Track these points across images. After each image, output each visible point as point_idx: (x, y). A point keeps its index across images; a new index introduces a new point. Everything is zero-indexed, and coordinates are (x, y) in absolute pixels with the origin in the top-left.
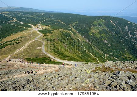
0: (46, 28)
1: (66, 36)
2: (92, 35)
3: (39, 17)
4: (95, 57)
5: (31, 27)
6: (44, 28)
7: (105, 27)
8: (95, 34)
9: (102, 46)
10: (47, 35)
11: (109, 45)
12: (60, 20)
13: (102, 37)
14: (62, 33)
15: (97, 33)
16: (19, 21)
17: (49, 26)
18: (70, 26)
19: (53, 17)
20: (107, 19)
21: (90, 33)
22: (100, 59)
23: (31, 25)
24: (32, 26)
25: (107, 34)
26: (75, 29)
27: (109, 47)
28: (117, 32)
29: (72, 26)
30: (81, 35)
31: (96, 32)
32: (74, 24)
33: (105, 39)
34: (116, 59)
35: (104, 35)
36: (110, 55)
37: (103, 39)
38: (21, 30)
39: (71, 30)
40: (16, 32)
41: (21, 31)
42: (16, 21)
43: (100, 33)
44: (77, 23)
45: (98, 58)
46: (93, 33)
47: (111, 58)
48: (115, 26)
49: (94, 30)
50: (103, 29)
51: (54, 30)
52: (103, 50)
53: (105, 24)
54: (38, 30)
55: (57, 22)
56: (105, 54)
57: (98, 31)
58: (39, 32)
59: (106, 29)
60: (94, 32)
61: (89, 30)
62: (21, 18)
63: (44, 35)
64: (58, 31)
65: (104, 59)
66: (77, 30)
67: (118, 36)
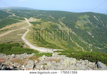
0: (37, 20)
1: (55, 28)
2: (78, 28)
3: (34, 13)
4: (80, 47)
5: (24, 19)
6: (35, 20)
7: (89, 21)
8: (81, 27)
9: (87, 37)
10: (36, 25)
11: (93, 37)
12: (51, 16)
13: (87, 29)
14: (51, 25)
15: (82, 27)
17: (41, 19)
18: (59, 20)
19: (45, 14)
20: (91, 14)
21: (76, 26)
22: (85, 48)
23: (25, 18)
24: (26, 19)
25: (91, 27)
26: (63, 22)
27: (93, 38)
28: (99, 26)
29: (61, 20)
30: (68, 28)
31: (81, 25)
32: (62, 19)
33: (89, 31)
34: (99, 48)
35: (88, 28)
36: (93, 45)
37: (87, 31)
38: (15, 22)
39: (59, 23)
40: (11, 24)
42: (15, 16)
43: (85, 26)
44: (65, 18)
45: (83, 47)
46: (78, 26)
47: (94, 47)
48: (98, 21)
49: (79, 24)
50: (87, 23)
51: (44, 22)
52: (87, 41)
53: (89, 19)
54: (30, 22)
55: (48, 17)
56: (89, 44)
57: (83, 24)
58: (29, 23)
59: (90, 23)
60: (80, 26)
61: (75, 24)
62: (19, 14)
63: (33, 25)
64: (48, 23)
65: (88, 48)
66: (65, 24)
67: (100, 29)
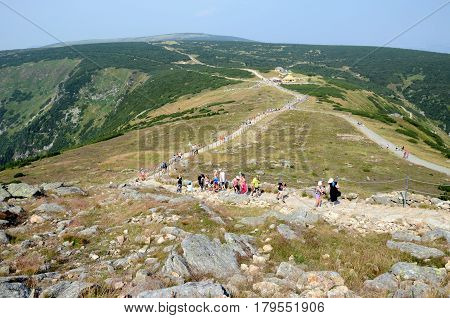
3: (271, 55)
5: (250, 75)
6: (303, 80)
12: (347, 68)
16: (207, 63)
17: (319, 76)
23: (249, 70)
24: (255, 72)
38: (215, 84)
40: (196, 91)
41: (214, 88)
42: (198, 62)
51: (343, 89)
54: (283, 86)
62: (214, 56)
